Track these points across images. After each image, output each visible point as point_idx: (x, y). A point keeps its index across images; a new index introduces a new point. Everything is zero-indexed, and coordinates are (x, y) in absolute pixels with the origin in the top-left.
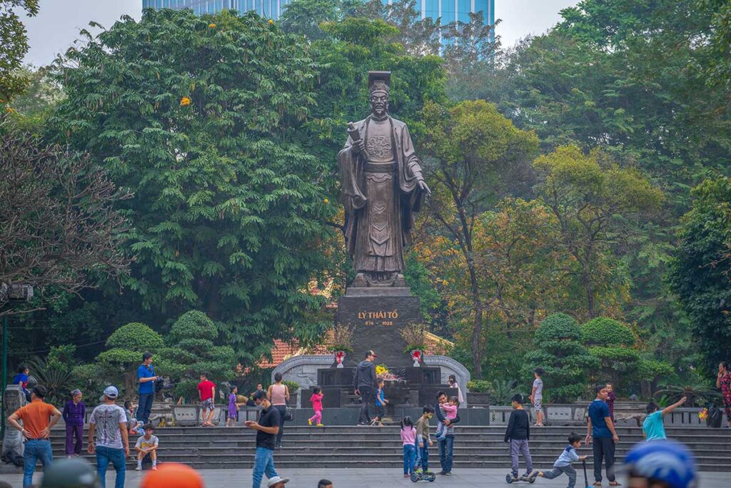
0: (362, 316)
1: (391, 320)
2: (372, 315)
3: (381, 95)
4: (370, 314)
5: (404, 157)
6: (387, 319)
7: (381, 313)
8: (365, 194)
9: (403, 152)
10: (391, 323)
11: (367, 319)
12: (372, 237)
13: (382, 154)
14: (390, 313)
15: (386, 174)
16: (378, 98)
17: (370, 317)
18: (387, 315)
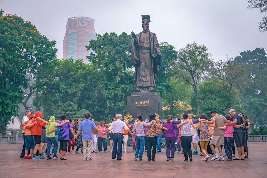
0: (136, 103)
1: (147, 104)
2: (140, 102)
3: (146, 23)
4: (139, 102)
5: (154, 45)
6: (145, 104)
7: (143, 102)
8: (139, 58)
9: (153, 43)
10: (147, 106)
11: (138, 104)
12: (141, 74)
13: (145, 44)
14: (146, 102)
15: (147, 51)
16: (144, 24)
17: (139, 103)
18: (145, 102)
